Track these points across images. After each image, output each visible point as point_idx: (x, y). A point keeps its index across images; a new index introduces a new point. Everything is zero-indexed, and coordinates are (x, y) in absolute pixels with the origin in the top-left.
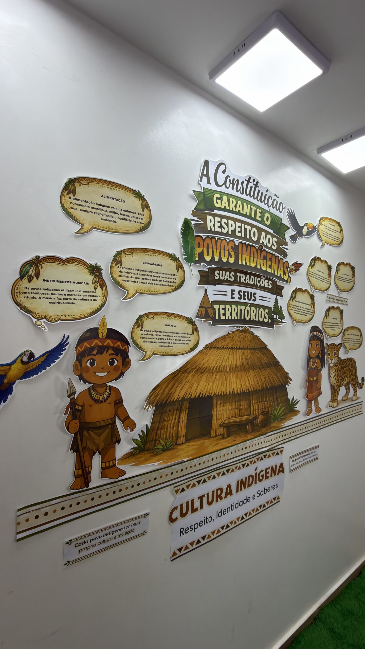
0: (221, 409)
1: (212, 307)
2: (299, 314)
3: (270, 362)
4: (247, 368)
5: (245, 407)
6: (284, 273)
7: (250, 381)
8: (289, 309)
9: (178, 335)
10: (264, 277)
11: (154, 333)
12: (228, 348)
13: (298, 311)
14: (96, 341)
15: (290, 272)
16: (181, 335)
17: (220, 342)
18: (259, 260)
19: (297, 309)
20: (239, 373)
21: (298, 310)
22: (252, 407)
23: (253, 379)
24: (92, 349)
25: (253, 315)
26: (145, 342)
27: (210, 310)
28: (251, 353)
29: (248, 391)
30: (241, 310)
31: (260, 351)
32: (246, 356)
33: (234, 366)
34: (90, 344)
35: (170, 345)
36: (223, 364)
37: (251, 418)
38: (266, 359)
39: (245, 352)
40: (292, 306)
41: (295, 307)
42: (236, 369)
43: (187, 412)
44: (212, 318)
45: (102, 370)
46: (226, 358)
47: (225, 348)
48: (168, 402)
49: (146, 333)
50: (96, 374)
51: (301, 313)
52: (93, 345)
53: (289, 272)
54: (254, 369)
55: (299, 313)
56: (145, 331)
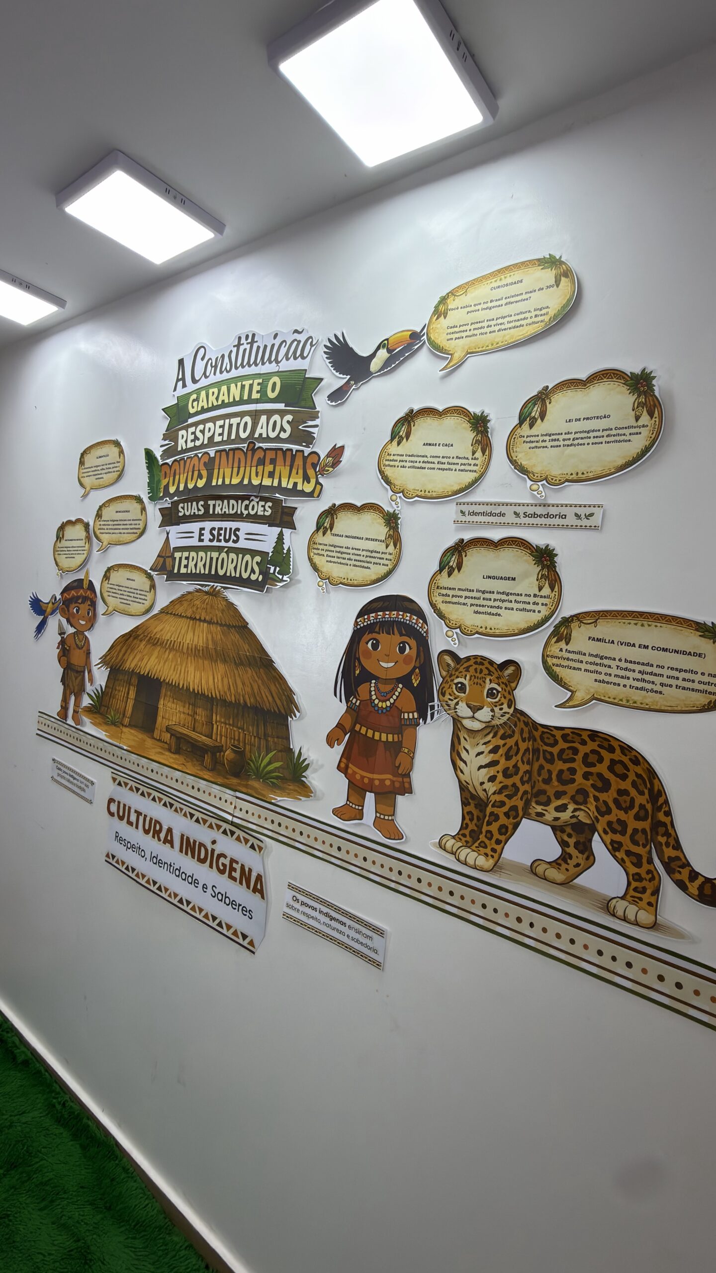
0: (169, 704)
1: (173, 554)
2: (340, 563)
3: (254, 657)
4: (214, 657)
5: (203, 719)
6: (306, 479)
7: (216, 680)
8: (312, 554)
9: (136, 591)
10: (256, 497)
11: (117, 587)
12: (187, 617)
13: (338, 558)
14: (82, 591)
15: (322, 472)
16: (139, 592)
17: (176, 607)
18: (248, 469)
19: (336, 552)
20: (200, 661)
21: (339, 555)
22: (215, 726)
23: (222, 679)
24: (78, 597)
25: (231, 567)
26: (109, 596)
27: (169, 561)
28: (222, 631)
29: (210, 696)
30: (211, 559)
31: (237, 632)
32: (214, 635)
33: (194, 646)
34: (77, 593)
35: (128, 602)
36: (179, 640)
37: (211, 744)
38: (248, 650)
39: (213, 628)
40: (321, 547)
41: (332, 548)
42: (196, 653)
43: (136, 689)
44: (168, 571)
45: (83, 618)
46: (183, 631)
47: (183, 616)
48: (121, 668)
49: (111, 586)
50: (80, 621)
51: (349, 562)
52: (79, 594)
53: (318, 473)
54: (225, 661)
55: (343, 561)
56: (111, 584)
